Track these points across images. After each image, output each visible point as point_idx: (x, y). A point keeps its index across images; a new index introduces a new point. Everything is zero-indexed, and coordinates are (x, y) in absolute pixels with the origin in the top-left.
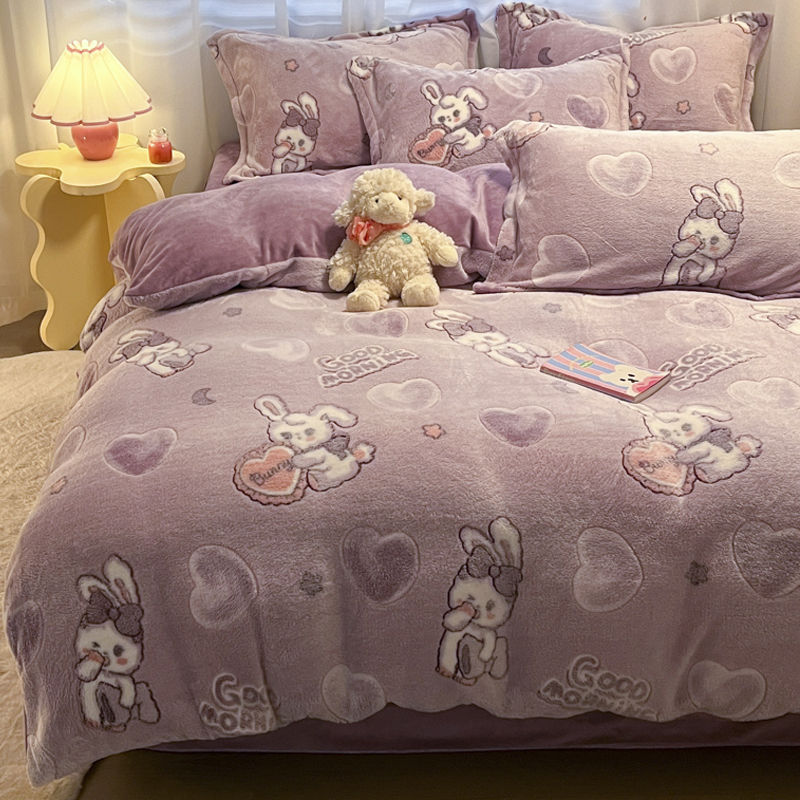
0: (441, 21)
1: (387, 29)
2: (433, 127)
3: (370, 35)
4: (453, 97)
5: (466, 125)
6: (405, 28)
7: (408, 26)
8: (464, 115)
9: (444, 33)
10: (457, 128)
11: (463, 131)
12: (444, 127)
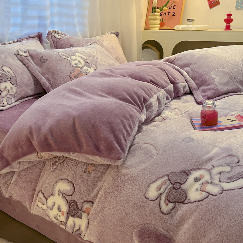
0: (30, 38)
2: (75, 68)
4: (74, 56)
5: (85, 65)
7: (19, 40)
8: (83, 62)
11: (85, 68)
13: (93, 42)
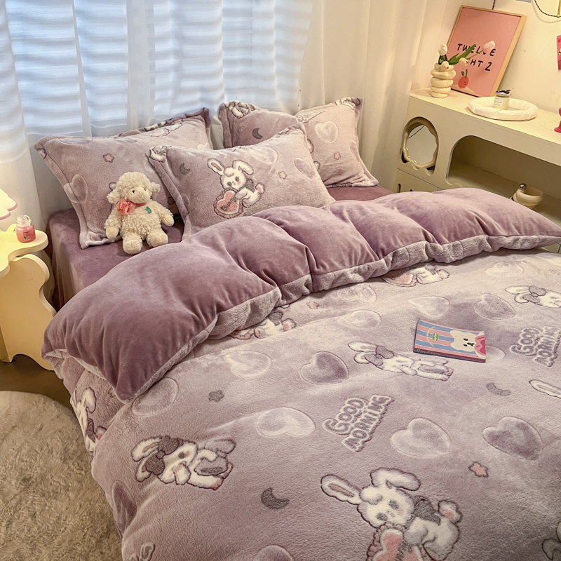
0: (187, 117)
1: (156, 125)
2: (225, 190)
3: (146, 130)
4: (231, 168)
5: (245, 186)
6: (167, 124)
7: (169, 122)
8: (243, 180)
9: (194, 125)
10: (241, 189)
11: (245, 190)
12: (233, 189)
13: (294, 127)
